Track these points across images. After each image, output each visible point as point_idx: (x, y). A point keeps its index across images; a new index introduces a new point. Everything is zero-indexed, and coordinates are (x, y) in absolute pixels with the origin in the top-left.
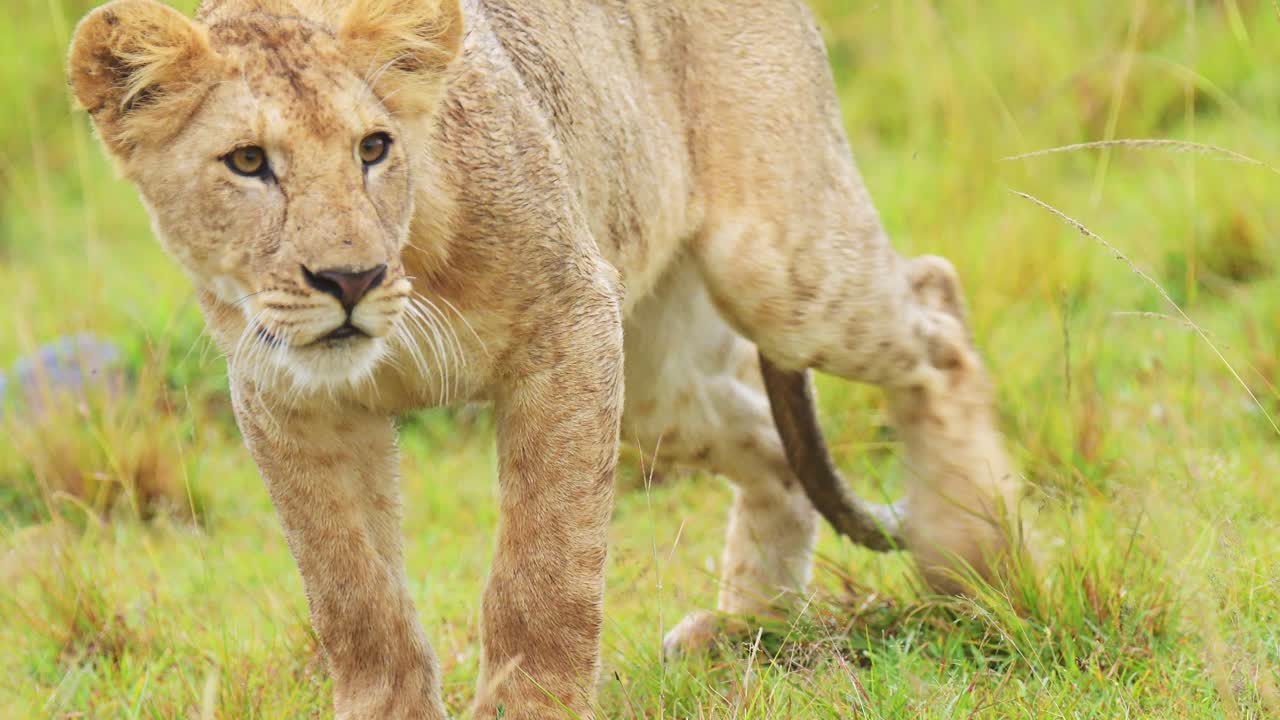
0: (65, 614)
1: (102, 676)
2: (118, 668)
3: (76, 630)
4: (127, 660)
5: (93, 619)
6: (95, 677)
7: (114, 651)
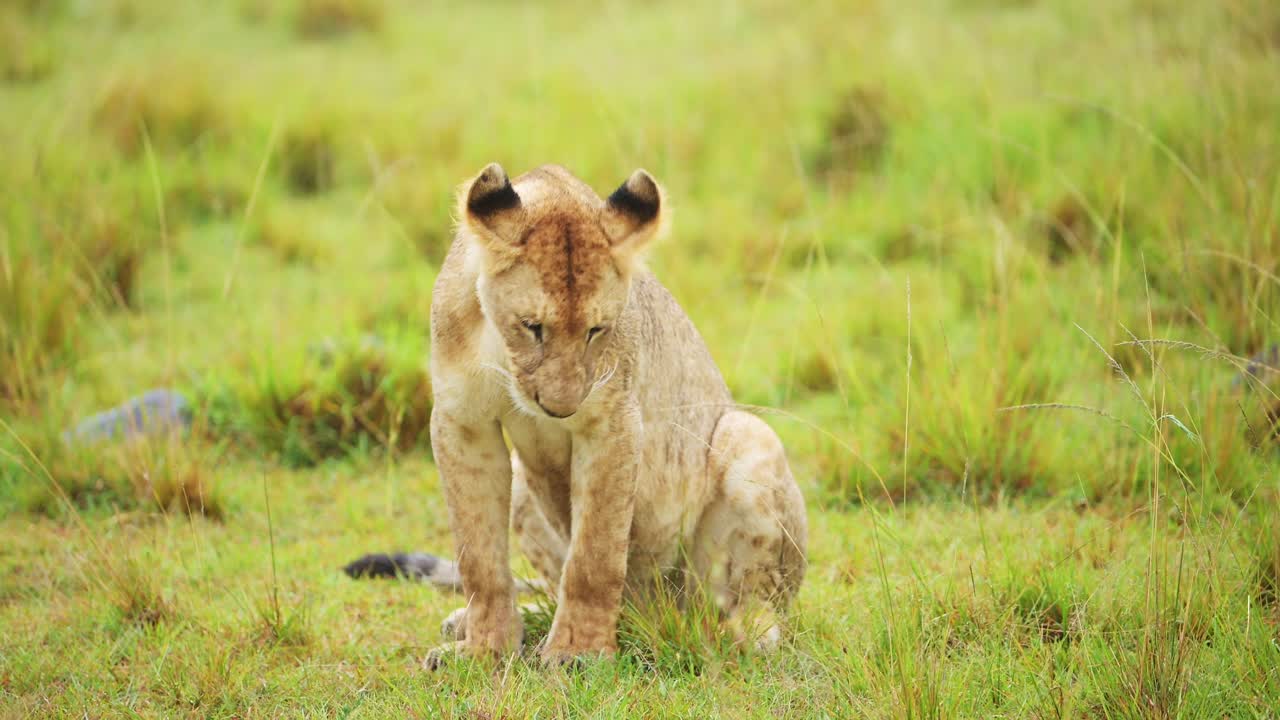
0: (128, 594)
1: (146, 633)
2: (154, 630)
3: (134, 605)
4: (161, 623)
5: (143, 598)
6: (142, 634)
7: (154, 621)
